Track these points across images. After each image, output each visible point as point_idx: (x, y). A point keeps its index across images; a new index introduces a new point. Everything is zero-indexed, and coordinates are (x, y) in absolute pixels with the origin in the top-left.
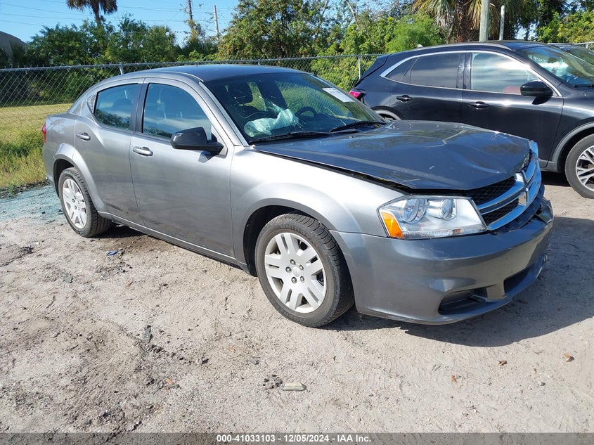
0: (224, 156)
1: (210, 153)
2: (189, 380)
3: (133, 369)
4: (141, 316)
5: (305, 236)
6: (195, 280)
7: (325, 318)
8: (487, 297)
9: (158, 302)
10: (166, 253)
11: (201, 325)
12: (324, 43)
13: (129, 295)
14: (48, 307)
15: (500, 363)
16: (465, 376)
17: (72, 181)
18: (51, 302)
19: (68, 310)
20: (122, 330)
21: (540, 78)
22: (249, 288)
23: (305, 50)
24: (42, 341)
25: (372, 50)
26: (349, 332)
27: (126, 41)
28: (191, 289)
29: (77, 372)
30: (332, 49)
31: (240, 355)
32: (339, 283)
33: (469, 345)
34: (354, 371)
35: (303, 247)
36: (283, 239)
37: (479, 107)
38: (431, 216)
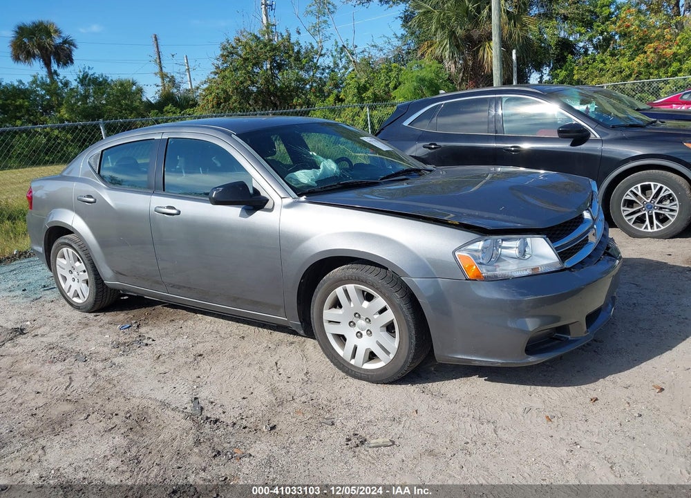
0: (271, 210)
1: (251, 208)
2: (261, 448)
3: (191, 442)
4: (182, 389)
5: (372, 286)
6: (234, 347)
7: (398, 372)
8: (570, 334)
9: (198, 373)
10: (190, 323)
11: (255, 393)
12: (321, 93)
13: (162, 369)
14: (66, 389)
15: (592, 400)
16: (559, 416)
17: (70, 250)
18: (68, 384)
19: (91, 390)
20: (165, 405)
21: (576, 120)
22: (299, 351)
23: (300, 101)
24: (71, 425)
25: (376, 98)
26: (425, 385)
27: (86, 97)
28: (232, 357)
29: (125, 452)
30: (331, 98)
31: (311, 418)
32: (414, 332)
33: (555, 386)
34: (441, 422)
35: (369, 297)
36: (346, 291)
37: (513, 151)
38: (506, 256)
